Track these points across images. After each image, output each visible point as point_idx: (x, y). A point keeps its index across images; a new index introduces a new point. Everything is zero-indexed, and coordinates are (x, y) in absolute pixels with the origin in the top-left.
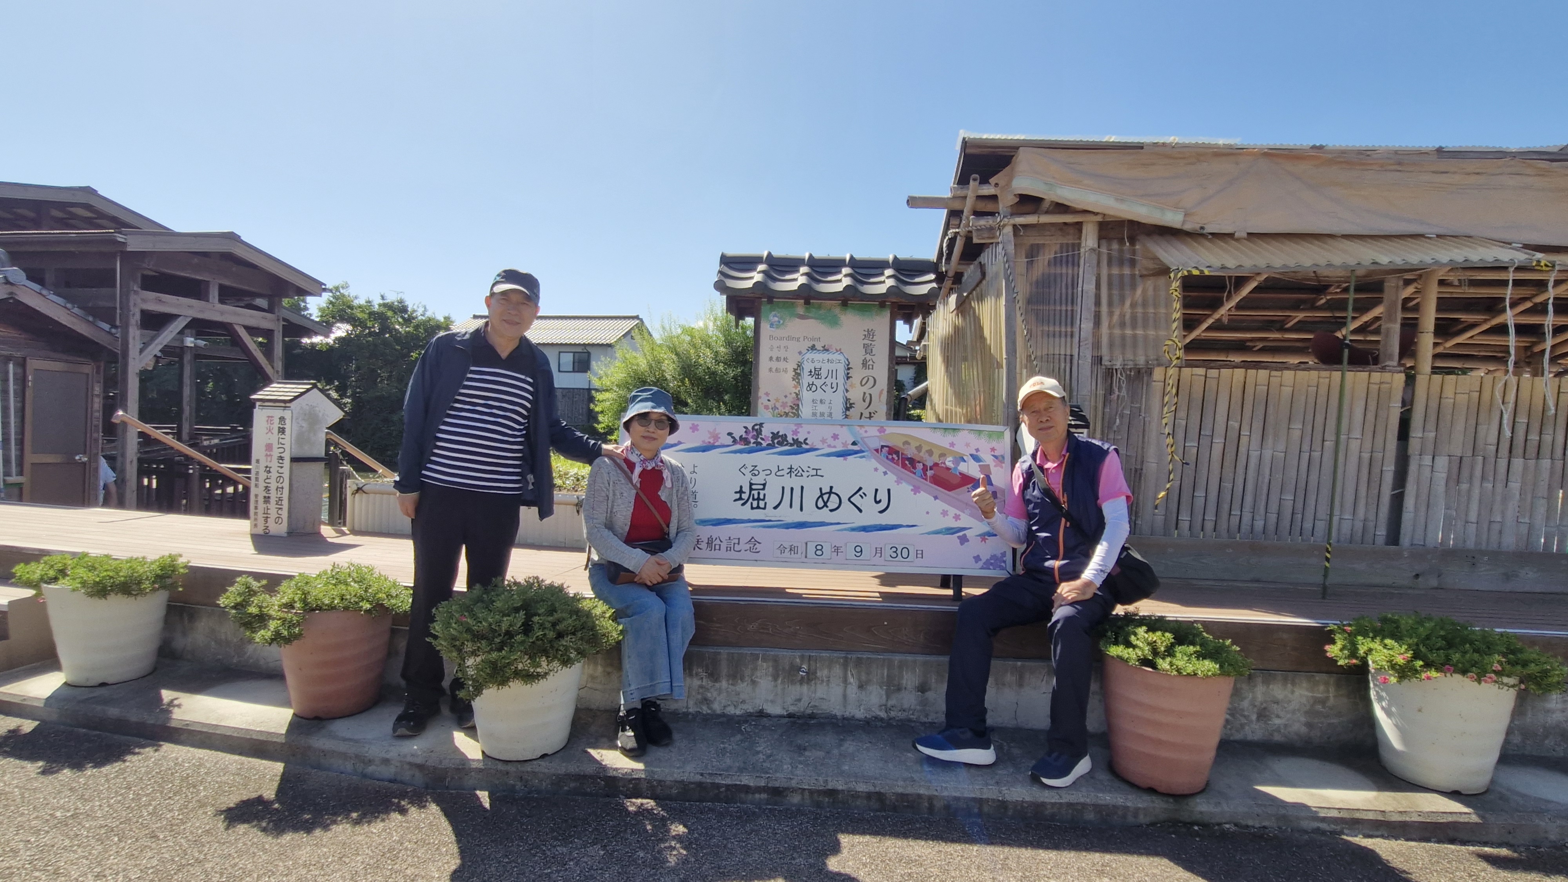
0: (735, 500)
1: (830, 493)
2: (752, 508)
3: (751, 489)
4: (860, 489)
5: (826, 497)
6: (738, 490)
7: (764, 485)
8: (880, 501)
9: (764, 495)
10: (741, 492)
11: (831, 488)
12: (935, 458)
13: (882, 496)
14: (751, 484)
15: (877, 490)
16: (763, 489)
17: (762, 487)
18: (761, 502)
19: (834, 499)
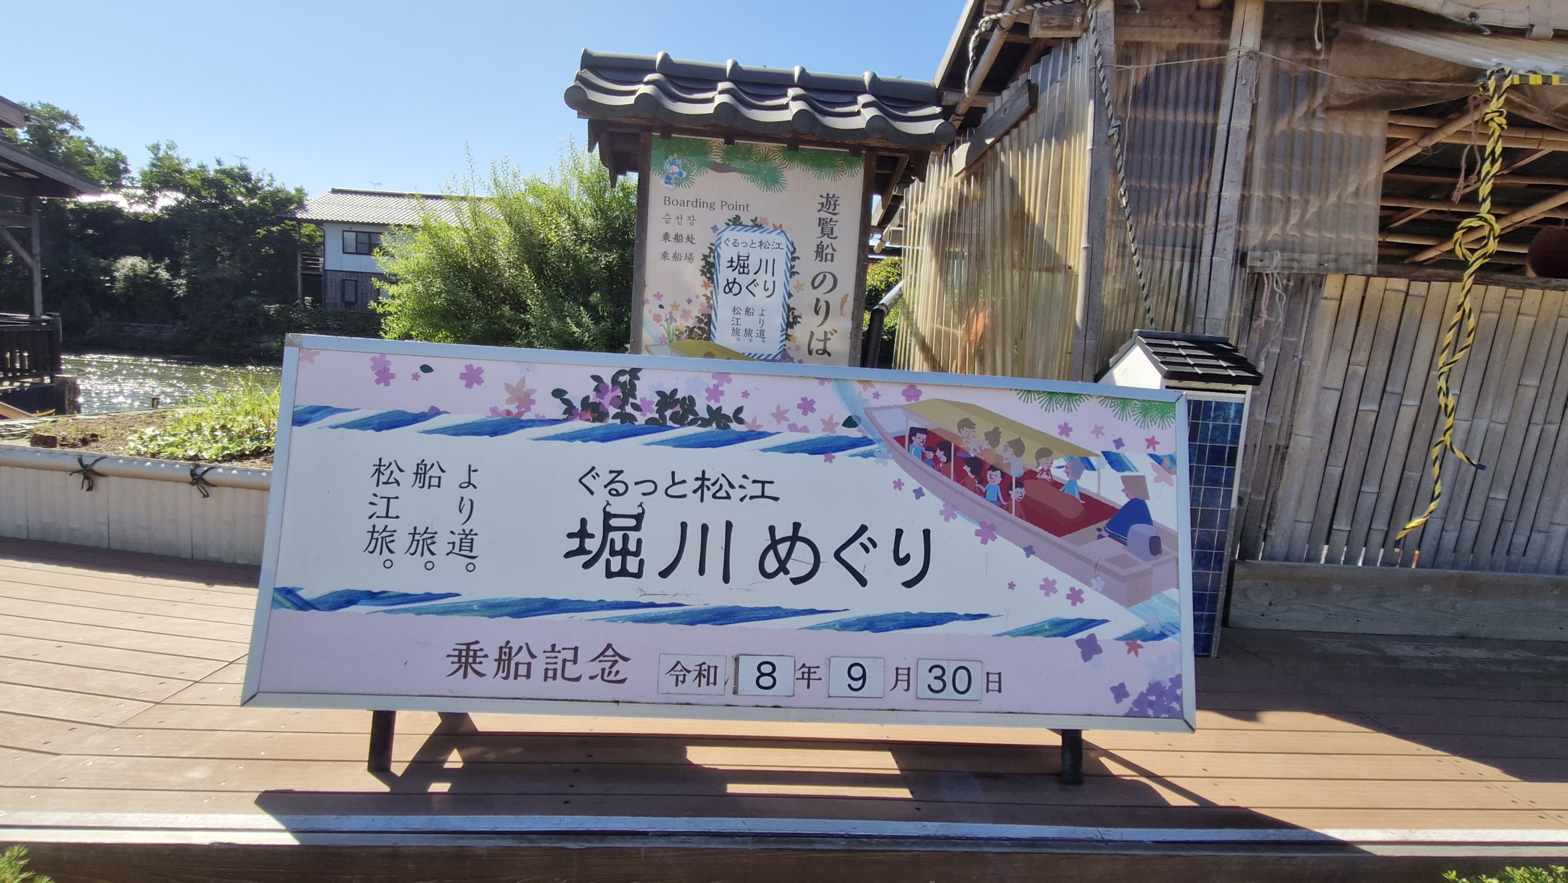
0: (568, 555)
1: (794, 538)
2: (609, 574)
3: (607, 528)
4: (863, 529)
5: (783, 549)
6: (576, 528)
7: (639, 518)
8: (907, 558)
9: (639, 542)
10: (583, 534)
11: (797, 526)
12: (1028, 461)
13: (912, 545)
14: (607, 516)
15: (899, 533)
16: (637, 528)
17: (632, 522)
18: (630, 559)
19: (802, 553)
